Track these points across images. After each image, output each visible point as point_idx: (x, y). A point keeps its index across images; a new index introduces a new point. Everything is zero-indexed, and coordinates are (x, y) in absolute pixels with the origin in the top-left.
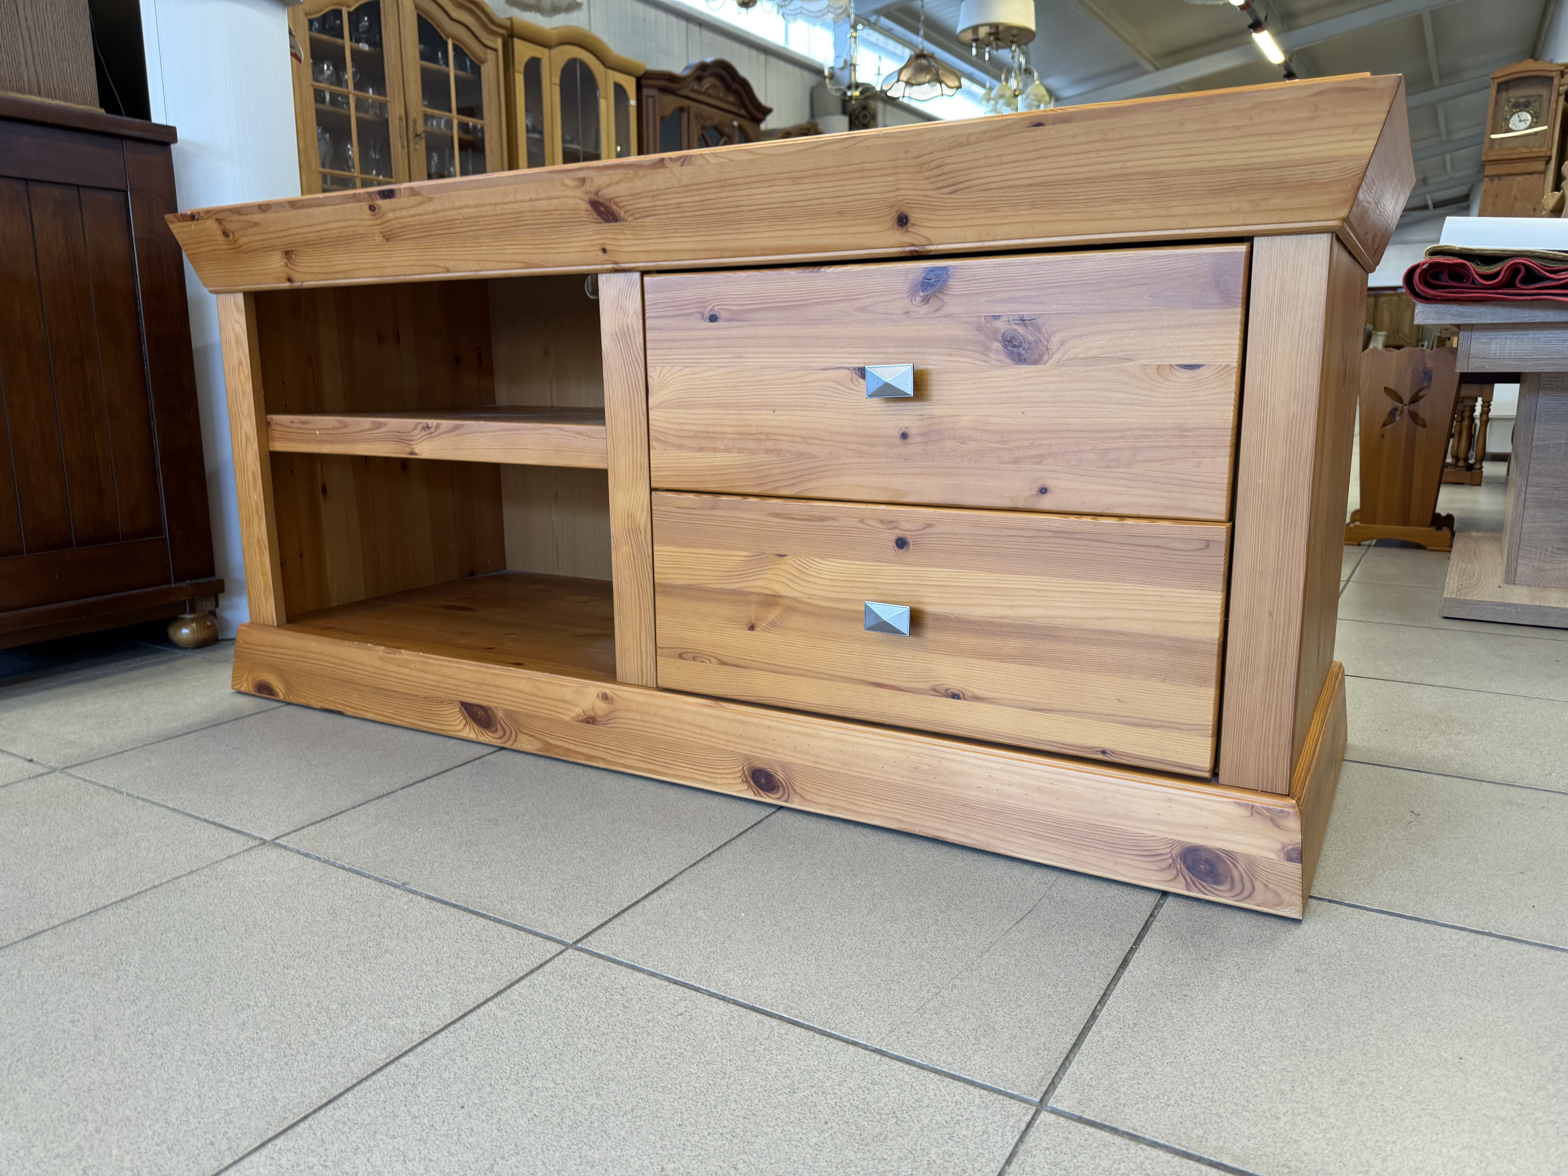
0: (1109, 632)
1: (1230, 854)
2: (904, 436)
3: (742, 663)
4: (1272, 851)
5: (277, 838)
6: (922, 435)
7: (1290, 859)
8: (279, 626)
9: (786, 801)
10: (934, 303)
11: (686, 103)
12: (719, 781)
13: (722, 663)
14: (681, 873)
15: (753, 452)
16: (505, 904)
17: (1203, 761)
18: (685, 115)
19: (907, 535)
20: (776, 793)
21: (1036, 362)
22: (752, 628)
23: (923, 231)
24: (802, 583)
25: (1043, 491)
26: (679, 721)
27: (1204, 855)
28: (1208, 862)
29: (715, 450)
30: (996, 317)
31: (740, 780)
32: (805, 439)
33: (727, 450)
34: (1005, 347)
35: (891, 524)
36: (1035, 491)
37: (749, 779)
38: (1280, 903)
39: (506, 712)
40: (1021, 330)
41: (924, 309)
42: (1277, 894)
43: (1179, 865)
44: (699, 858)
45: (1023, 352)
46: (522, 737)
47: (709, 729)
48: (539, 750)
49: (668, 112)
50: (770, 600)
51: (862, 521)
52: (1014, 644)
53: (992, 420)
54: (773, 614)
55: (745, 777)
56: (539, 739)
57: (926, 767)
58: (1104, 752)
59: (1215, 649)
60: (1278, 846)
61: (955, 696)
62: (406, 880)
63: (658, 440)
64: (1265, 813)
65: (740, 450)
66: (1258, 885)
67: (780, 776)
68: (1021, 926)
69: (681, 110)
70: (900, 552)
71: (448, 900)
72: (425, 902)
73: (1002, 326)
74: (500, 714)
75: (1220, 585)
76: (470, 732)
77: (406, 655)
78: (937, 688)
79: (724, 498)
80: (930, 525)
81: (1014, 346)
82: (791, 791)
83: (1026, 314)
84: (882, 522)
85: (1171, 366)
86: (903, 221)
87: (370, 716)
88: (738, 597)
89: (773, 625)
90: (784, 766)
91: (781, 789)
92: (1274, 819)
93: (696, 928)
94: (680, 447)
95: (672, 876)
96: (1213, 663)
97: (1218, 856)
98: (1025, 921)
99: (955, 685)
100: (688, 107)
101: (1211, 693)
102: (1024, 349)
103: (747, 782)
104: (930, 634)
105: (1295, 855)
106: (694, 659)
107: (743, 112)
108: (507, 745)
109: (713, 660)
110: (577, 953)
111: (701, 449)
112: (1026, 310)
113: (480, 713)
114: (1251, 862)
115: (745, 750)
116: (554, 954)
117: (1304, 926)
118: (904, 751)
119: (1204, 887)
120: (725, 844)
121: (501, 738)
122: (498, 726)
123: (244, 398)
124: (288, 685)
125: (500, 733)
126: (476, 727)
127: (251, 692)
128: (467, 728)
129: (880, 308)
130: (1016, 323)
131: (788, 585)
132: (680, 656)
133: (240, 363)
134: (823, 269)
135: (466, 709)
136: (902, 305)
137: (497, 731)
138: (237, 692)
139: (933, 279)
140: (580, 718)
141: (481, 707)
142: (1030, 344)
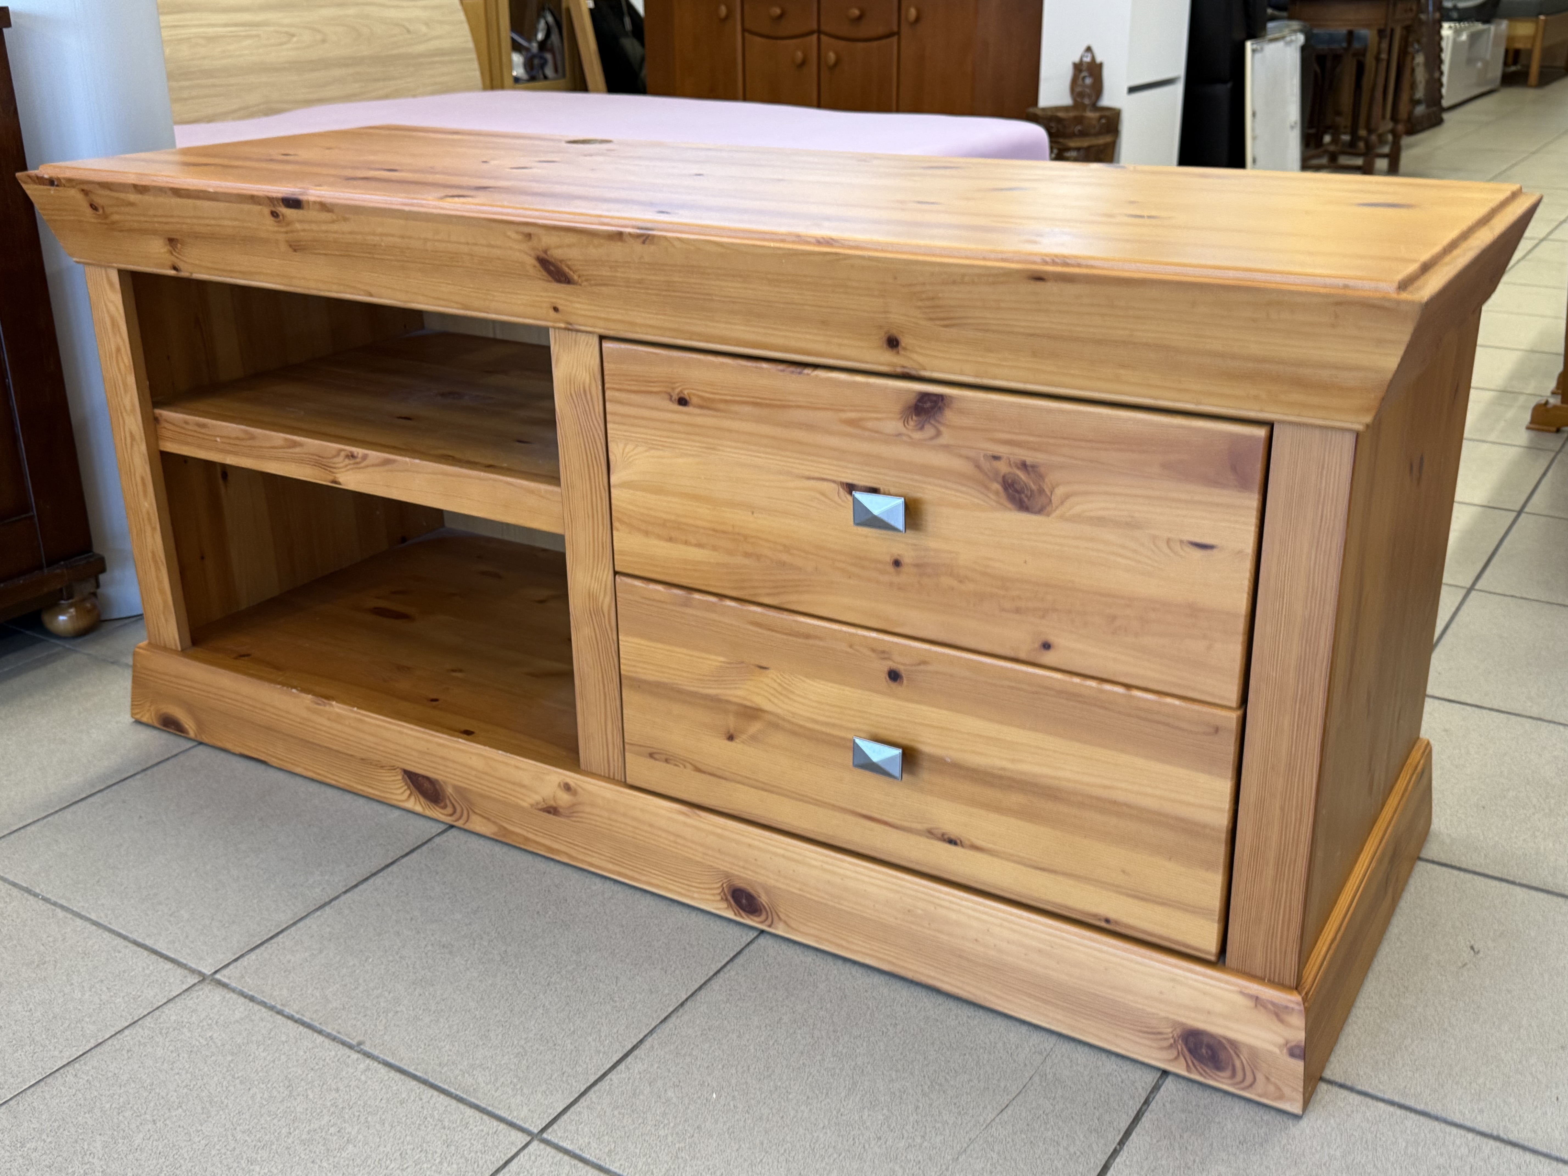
0: (1115, 802)
1: (1233, 1043)
2: (897, 563)
3: (719, 773)
4: (1275, 1045)
5: (216, 972)
6: (917, 566)
7: (1292, 1054)
8: (183, 652)
9: (770, 926)
10: (929, 431)
12: (696, 895)
13: (698, 770)
14: (651, 1032)
15: (730, 553)
16: (466, 1075)
17: (1209, 943)
19: (901, 668)
20: (759, 915)
21: (1040, 511)
22: (731, 738)
23: (915, 356)
24: (786, 700)
25: (1047, 646)
26: (651, 825)
27: (1206, 1040)
28: (1209, 1047)
29: (686, 543)
30: (996, 458)
31: (719, 898)
32: (787, 549)
33: (699, 545)
34: (1006, 489)
35: (883, 654)
36: (1037, 645)
37: (729, 898)
38: (1281, 1097)
39: (455, 787)
40: (1022, 475)
41: (917, 435)
42: (1278, 1088)
43: (1180, 1045)
44: (671, 1009)
45: (1025, 499)
46: (474, 817)
47: (685, 839)
48: (494, 834)
50: (751, 713)
51: (851, 646)
52: (1015, 799)
53: (992, 563)
54: (755, 727)
55: (725, 894)
56: (495, 823)
57: (920, 912)
58: (1107, 921)
59: (1223, 836)
60: (1281, 1041)
61: (952, 842)
62: (361, 1038)
63: (621, 522)
64: (1270, 1006)
65: (715, 548)
66: (1260, 1077)
67: (763, 899)
68: (1005, 1116)
70: (894, 685)
71: (406, 1068)
72: (383, 1070)
73: (1002, 467)
74: (450, 790)
75: (1230, 772)
76: (415, 804)
77: (337, 708)
78: (933, 831)
79: (697, 596)
80: (924, 663)
81: (1017, 492)
82: (775, 917)
83: (1029, 461)
84: (873, 650)
85: (1181, 541)
86: (893, 343)
87: (298, 770)
88: (715, 703)
89: (754, 738)
90: (768, 890)
91: (764, 913)
92: (1278, 1013)
93: (664, 1114)
94: (647, 533)
95: (641, 1036)
96: (1221, 850)
97: (1220, 1043)
98: (1009, 1111)
99: (953, 830)
101: (1217, 879)
102: (1027, 496)
103: (727, 900)
104: (925, 775)
105: (1297, 1052)
106: (667, 761)
108: (459, 824)
109: (688, 765)
110: (542, 1146)
111: (670, 540)
112: (1028, 456)
113: (427, 785)
114: (1254, 1053)
115: (725, 866)
116: (520, 1147)
117: (1304, 1123)
118: (898, 892)
119: (1205, 1071)
120: (700, 988)
121: (451, 815)
122: (448, 802)
123: (126, 391)
124: (199, 724)
125: (449, 810)
126: (422, 800)
127: (156, 724)
128: (412, 799)
129: (870, 424)
130: (1018, 468)
131: (770, 700)
132: (651, 755)
133: (118, 350)
134: (807, 371)
135: (410, 778)
136: (893, 425)
137: (445, 807)
138: (138, 722)
139: (928, 405)
140: (540, 807)
141: (427, 778)
142: (1032, 491)
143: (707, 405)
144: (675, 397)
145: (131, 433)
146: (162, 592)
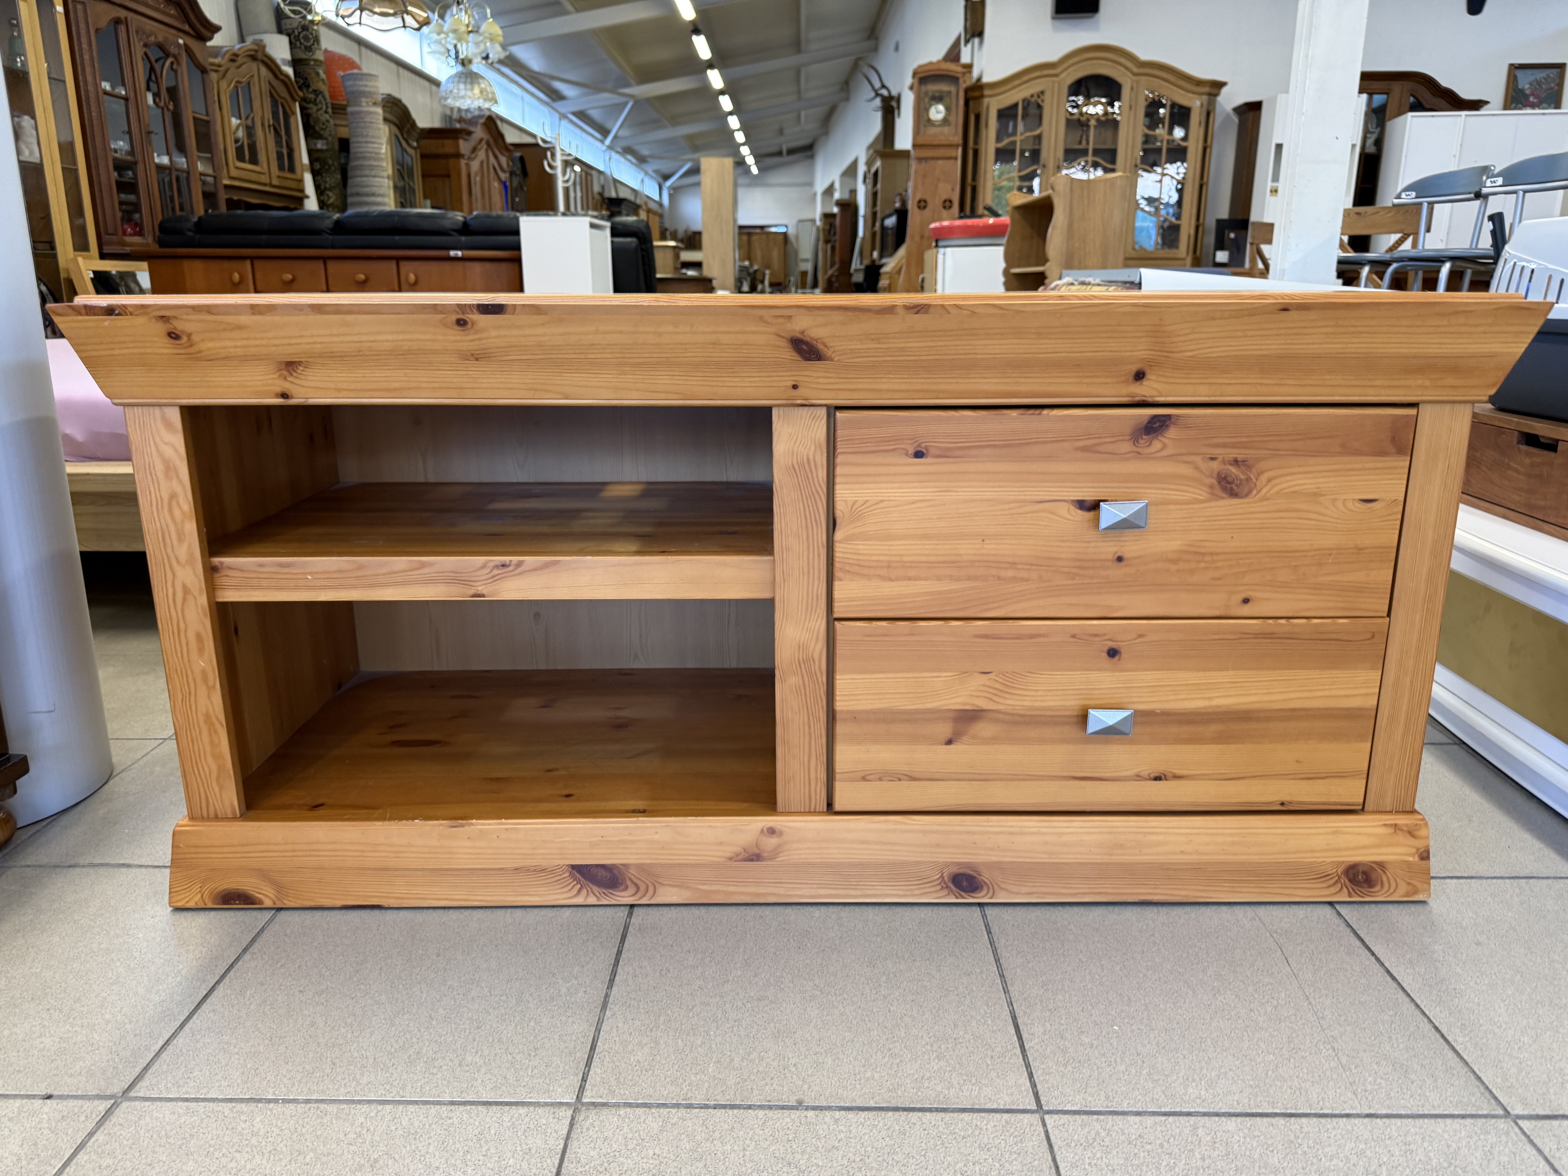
1: (1380, 864)
2: (1120, 559)
3: (933, 777)
6: (1138, 557)
10: (1155, 446)
11: (122, 14)
12: (915, 892)
13: (914, 779)
15: (955, 579)
16: (923, 1090)
17: (1356, 797)
18: (122, 28)
19: (1119, 645)
20: (979, 892)
21: (1246, 495)
22: (950, 742)
23: (1155, 386)
24: (1007, 696)
25: (1246, 601)
27: (1362, 868)
28: (1364, 873)
29: (914, 578)
30: (1214, 459)
31: (939, 887)
32: (1012, 566)
34: (1219, 482)
35: (1105, 637)
36: (1238, 602)
37: (949, 884)
38: (1418, 890)
40: (1233, 470)
41: (1147, 451)
42: (1414, 884)
43: (1343, 879)
45: (1235, 488)
46: (663, 890)
49: (103, 23)
50: (972, 715)
51: (1070, 637)
53: (1204, 544)
54: (978, 727)
55: (945, 883)
56: (689, 888)
57: (1132, 844)
58: (1283, 804)
60: (1414, 851)
61: (1157, 778)
62: (794, 1098)
63: (841, 572)
64: (1405, 828)
65: (941, 578)
66: (1401, 882)
67: (984, 876)
68: (1295, 965)
69: (117, 21)
70: (1112, 661)
73: (1218, 466)
74: (632, 870)
76: (588, 896)
78: (1140, 774)
80: (1141, 636)
81: (1229, 483)
82: (996, 887)
83: (1240, 458)
84: (1095, 635)
85: (1354, 500)
86: (1139, 376)
88: (931, 716)
89: (975, 737)
90: (988, 867)
91: (985, 887)
92: (1412, 829)
93: (1103, 1055)
94: (869, 577)
97: (1371, 867)
98: (1291, 961)
99: (1158, 769)
100: (126, 18)
102: (1236, 485)
103: (947, 887)
106: (880, 779)
107: (187, 28)
109: (902, 777)
110: (1055, 1116)
112: (1240, 454)
113: (602, 873)
114: (1395, 866)
116: (1040, 1125)
119: (1360, 892)
121: (633, 895)
122: (629, 883)
123: (180, 540)
124: (279, 888)
125: (631, 890)
126: (596, 889)
127: (210, 905)
128: (584, 892)
129: (1102, 448)
130: (1231, 464)
131: (991, 700)
132: (864, 779)
133: (173, 496)
134: (1045, 412)
135: (579, 872)
136: (1126, 447)
137: (626, 888)
138: (177, 909)
139: (1157, 425)
140: (740, 857)
141: (603, 866)
142: (1241, 480)
143: (945, 454)
144: (911, 451)
145: (184, 587)
146: (217, 757)
